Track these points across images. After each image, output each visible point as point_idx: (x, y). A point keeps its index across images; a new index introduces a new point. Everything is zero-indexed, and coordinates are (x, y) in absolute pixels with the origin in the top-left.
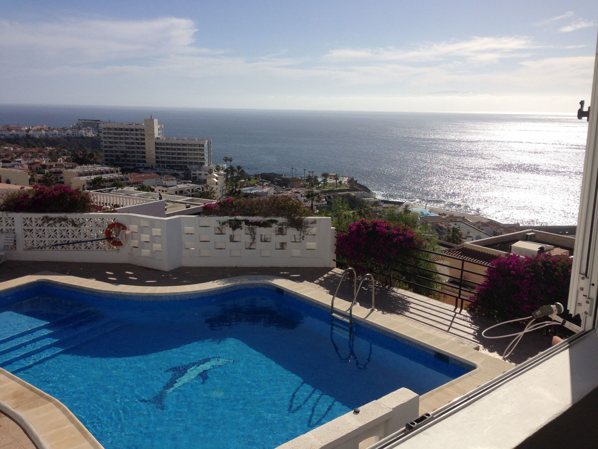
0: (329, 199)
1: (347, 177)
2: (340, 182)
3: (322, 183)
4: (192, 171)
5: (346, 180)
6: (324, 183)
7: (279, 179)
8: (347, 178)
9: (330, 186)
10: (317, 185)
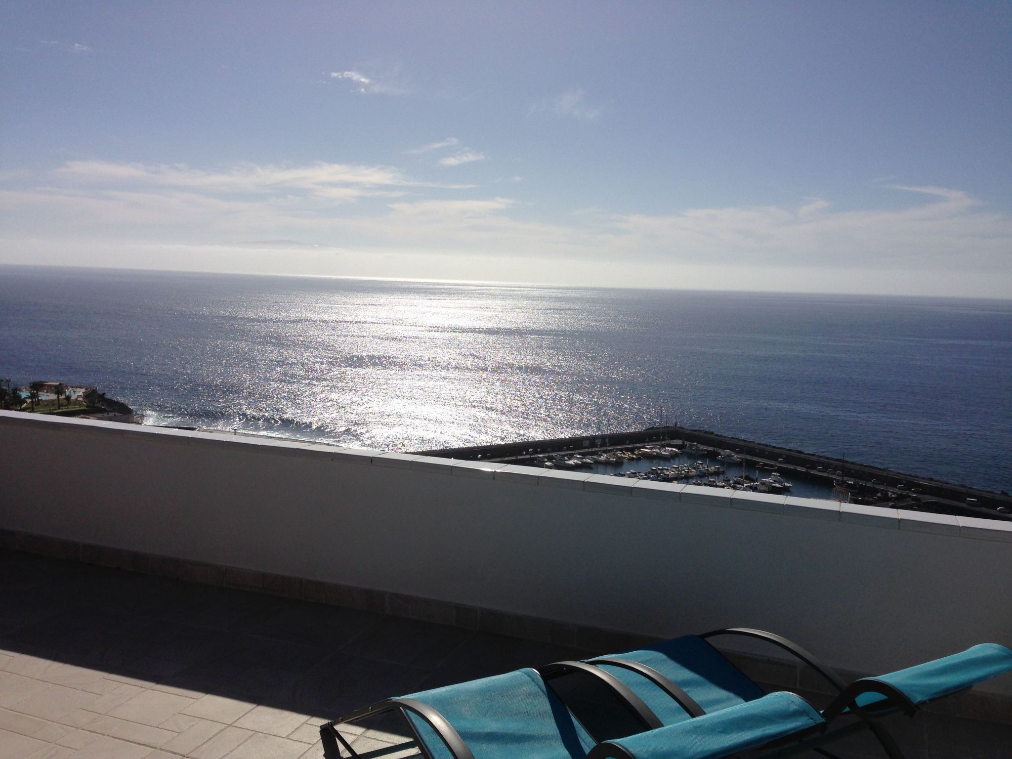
1: (82, 388)
2: (68, 398)
3: (29, 401)
5: (81, 393)
6: (32, 402)
8: (83, 390)
9: (46, 405)
10: (19, 406)
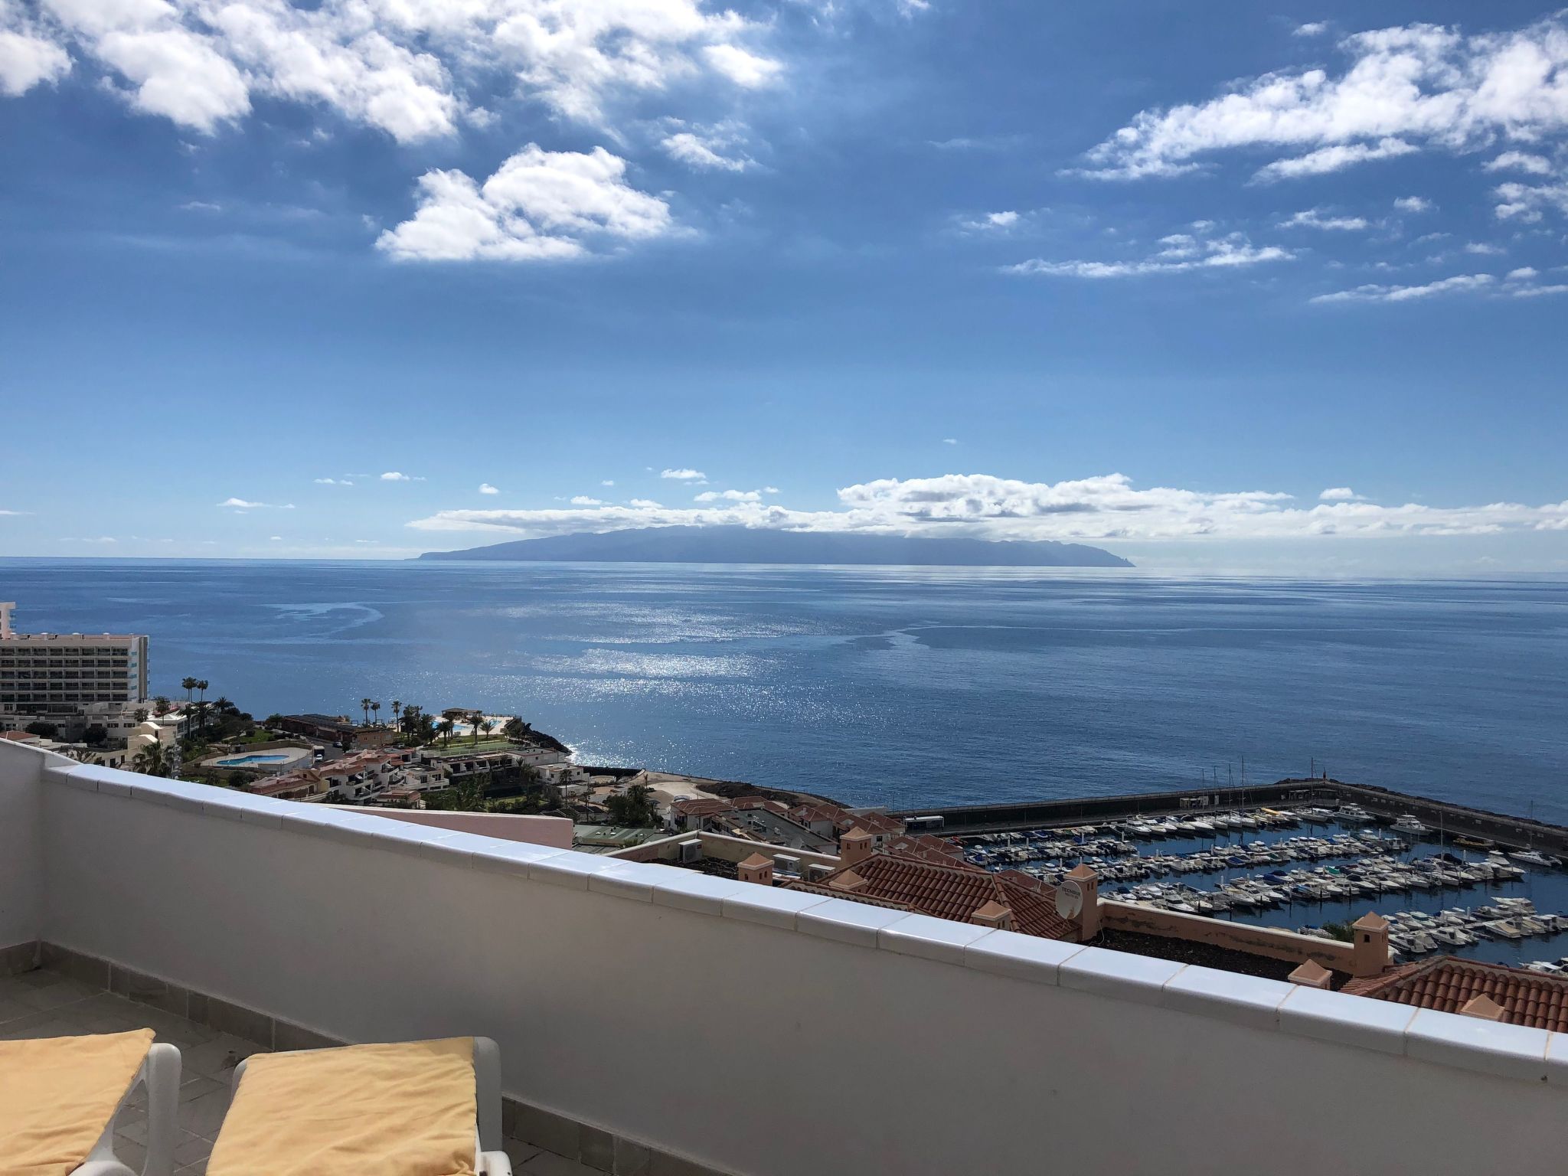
0: (455, 772)
1: (504, 716)
4: (90, 718)
7: (330, 730)
8: (506, 719)
10: (429, 739)
